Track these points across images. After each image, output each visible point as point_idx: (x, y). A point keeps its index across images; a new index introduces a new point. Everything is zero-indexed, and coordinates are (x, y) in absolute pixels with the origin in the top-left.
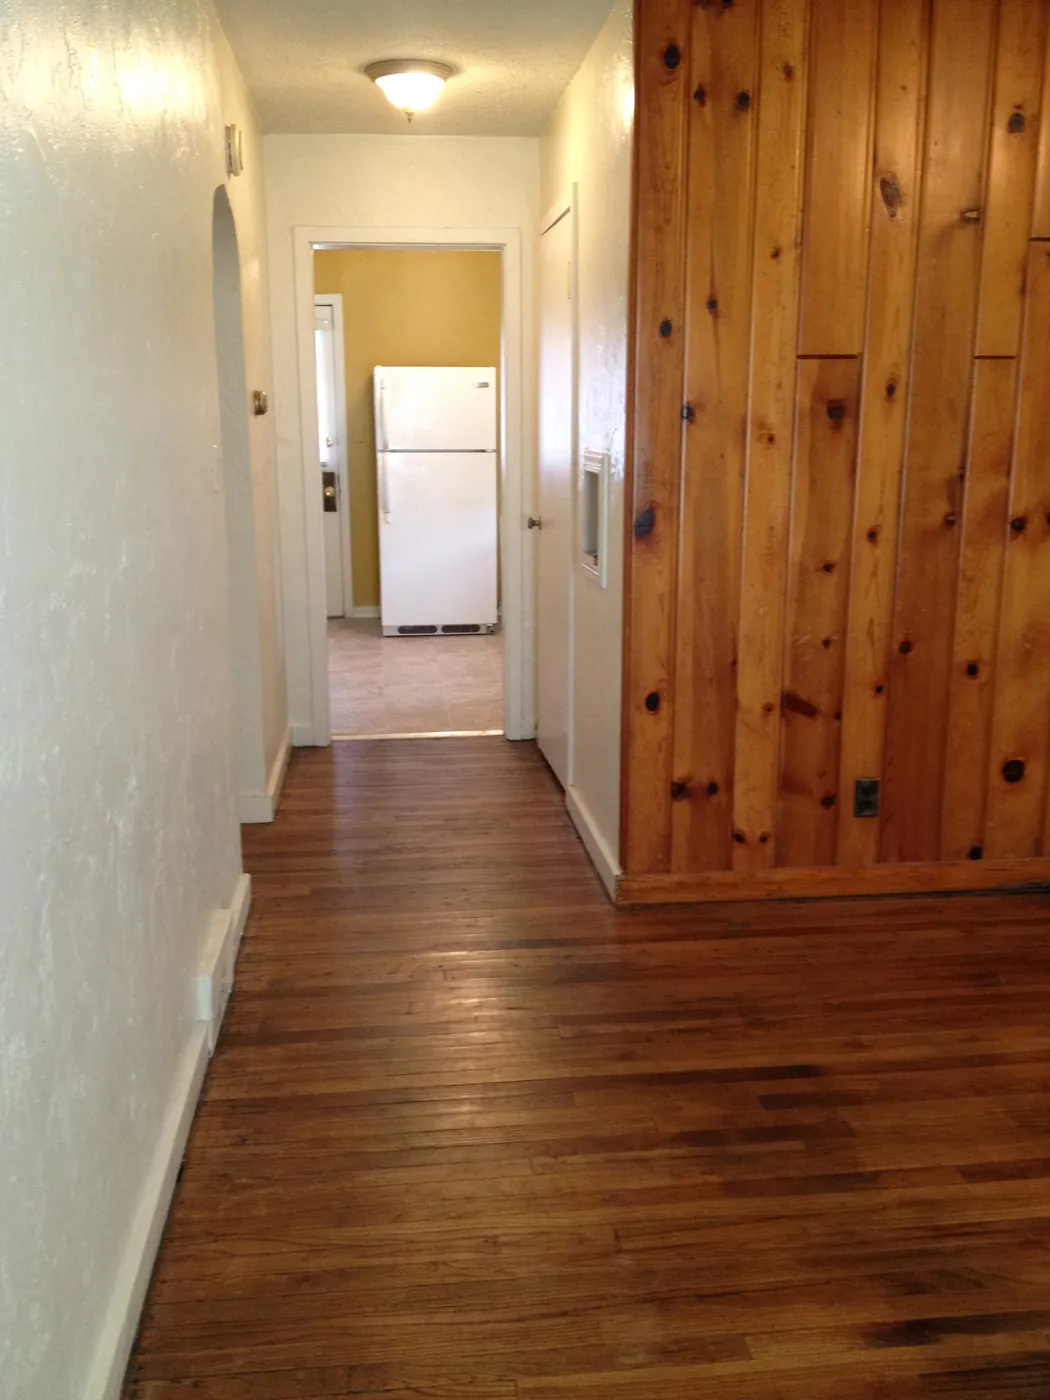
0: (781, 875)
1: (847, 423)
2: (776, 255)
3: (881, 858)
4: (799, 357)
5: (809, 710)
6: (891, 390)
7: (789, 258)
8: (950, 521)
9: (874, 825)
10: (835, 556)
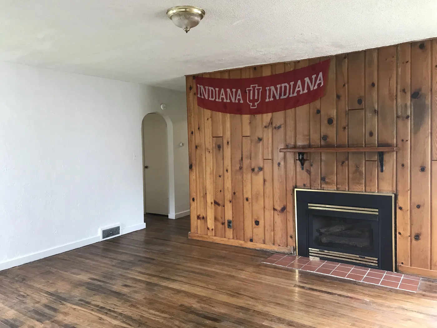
0: (215, 238)
1: (221, 149)
2: (208, 119)
3: (233, 238)
4: (213, 137)
5: (219, 205)
6: (228, 143)
7: (210, 120)
8: (241, 168)
9: (232, 230)
10: (221, 174)
